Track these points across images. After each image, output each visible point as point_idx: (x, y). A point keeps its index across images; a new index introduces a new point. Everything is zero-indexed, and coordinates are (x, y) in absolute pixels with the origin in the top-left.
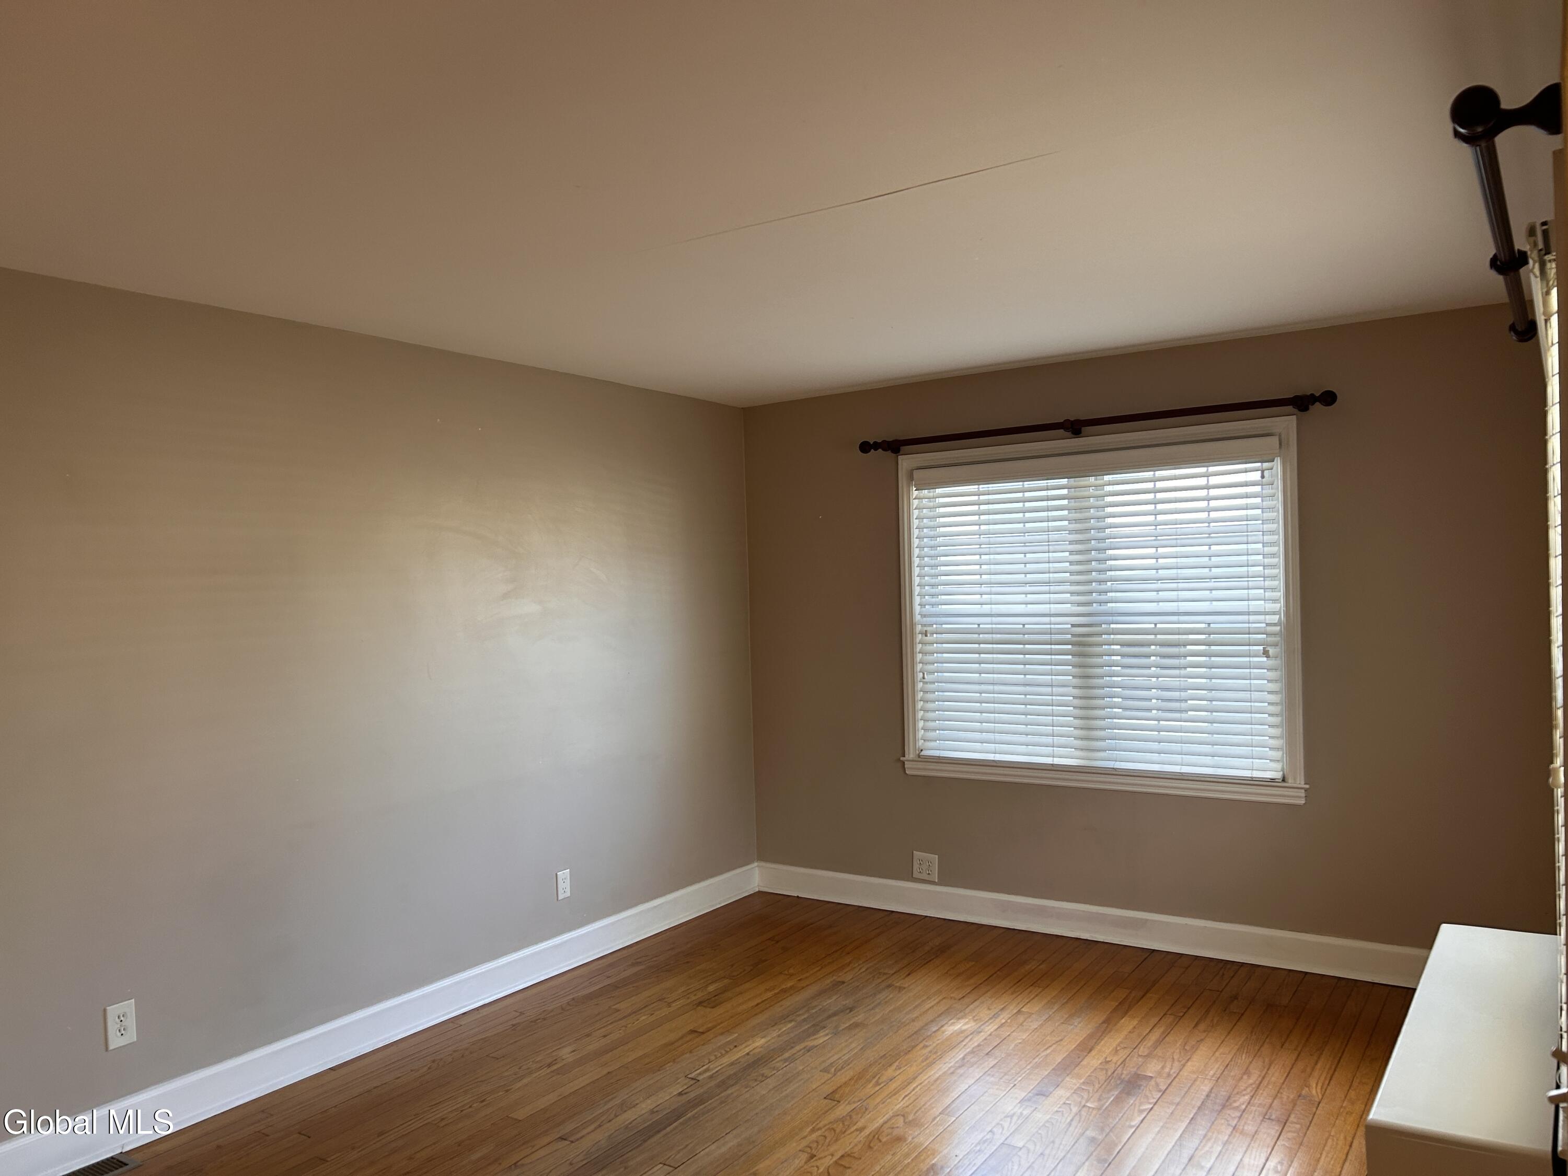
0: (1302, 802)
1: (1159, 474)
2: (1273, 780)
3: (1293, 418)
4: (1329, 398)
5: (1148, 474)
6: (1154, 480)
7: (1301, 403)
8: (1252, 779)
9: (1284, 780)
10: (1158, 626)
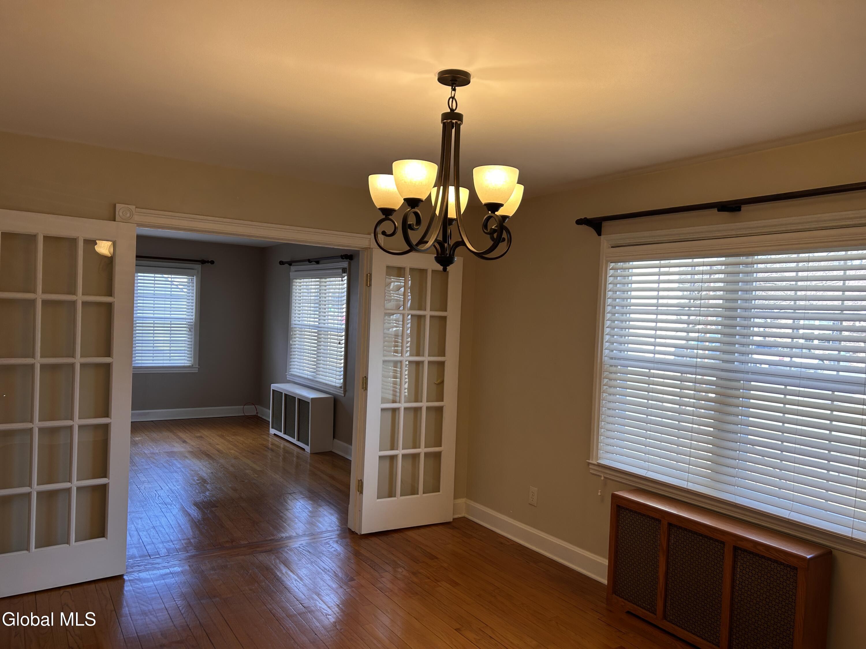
0: (197, 371)
1: (156, 275)
2: (190, 366)
3: (200, 265)
4: (212, 262)
5: (153, 275)
6: (155, 277)
7: (203, 262)
8: (184, 366)
9: (192, 366)
10: (155, 322)
